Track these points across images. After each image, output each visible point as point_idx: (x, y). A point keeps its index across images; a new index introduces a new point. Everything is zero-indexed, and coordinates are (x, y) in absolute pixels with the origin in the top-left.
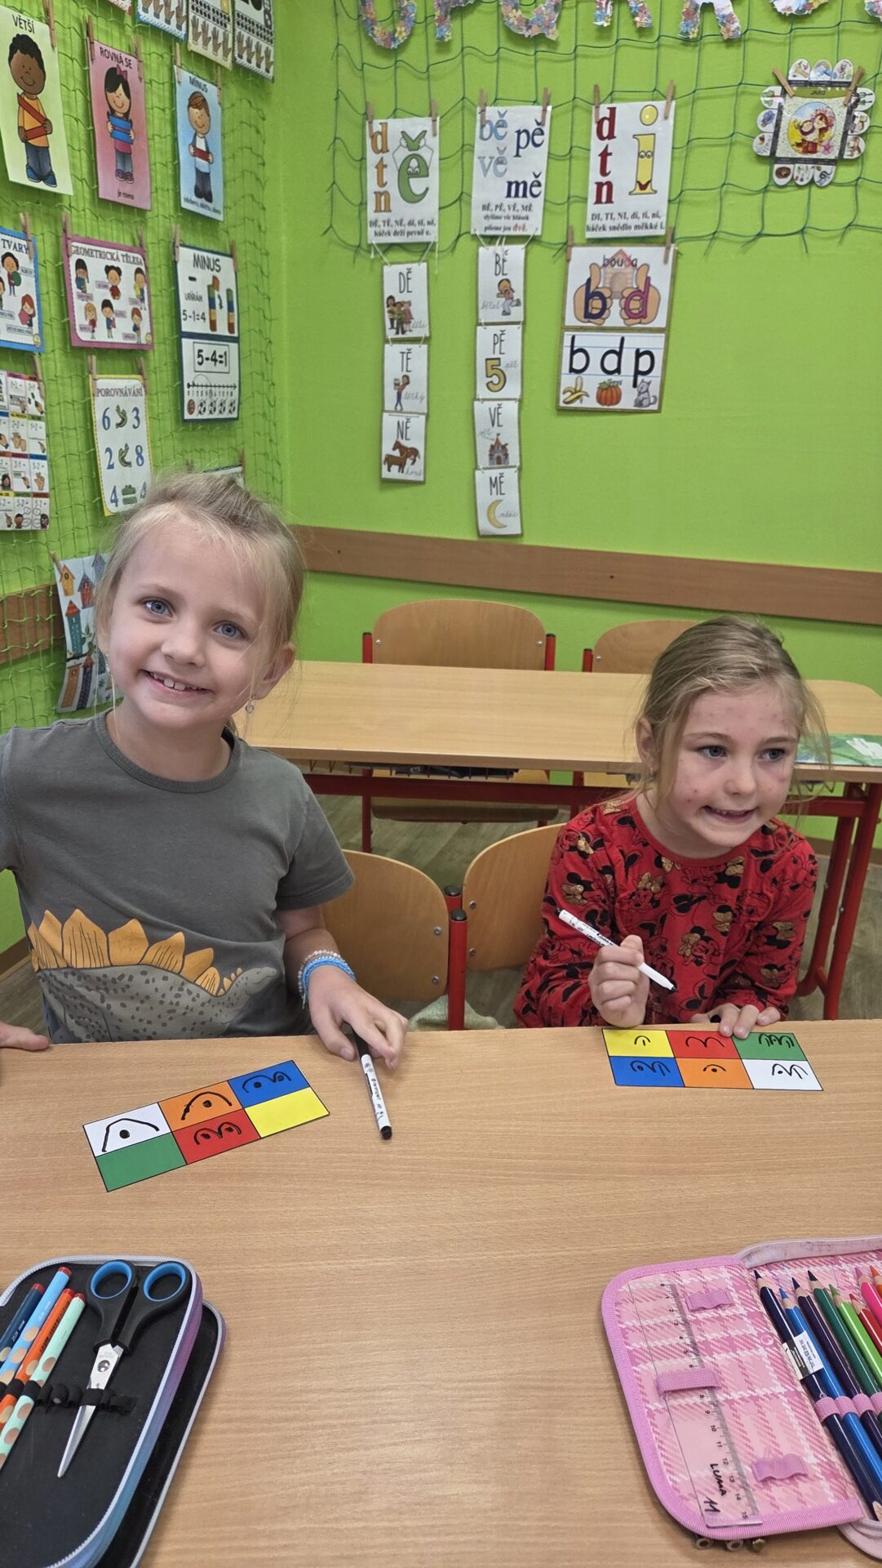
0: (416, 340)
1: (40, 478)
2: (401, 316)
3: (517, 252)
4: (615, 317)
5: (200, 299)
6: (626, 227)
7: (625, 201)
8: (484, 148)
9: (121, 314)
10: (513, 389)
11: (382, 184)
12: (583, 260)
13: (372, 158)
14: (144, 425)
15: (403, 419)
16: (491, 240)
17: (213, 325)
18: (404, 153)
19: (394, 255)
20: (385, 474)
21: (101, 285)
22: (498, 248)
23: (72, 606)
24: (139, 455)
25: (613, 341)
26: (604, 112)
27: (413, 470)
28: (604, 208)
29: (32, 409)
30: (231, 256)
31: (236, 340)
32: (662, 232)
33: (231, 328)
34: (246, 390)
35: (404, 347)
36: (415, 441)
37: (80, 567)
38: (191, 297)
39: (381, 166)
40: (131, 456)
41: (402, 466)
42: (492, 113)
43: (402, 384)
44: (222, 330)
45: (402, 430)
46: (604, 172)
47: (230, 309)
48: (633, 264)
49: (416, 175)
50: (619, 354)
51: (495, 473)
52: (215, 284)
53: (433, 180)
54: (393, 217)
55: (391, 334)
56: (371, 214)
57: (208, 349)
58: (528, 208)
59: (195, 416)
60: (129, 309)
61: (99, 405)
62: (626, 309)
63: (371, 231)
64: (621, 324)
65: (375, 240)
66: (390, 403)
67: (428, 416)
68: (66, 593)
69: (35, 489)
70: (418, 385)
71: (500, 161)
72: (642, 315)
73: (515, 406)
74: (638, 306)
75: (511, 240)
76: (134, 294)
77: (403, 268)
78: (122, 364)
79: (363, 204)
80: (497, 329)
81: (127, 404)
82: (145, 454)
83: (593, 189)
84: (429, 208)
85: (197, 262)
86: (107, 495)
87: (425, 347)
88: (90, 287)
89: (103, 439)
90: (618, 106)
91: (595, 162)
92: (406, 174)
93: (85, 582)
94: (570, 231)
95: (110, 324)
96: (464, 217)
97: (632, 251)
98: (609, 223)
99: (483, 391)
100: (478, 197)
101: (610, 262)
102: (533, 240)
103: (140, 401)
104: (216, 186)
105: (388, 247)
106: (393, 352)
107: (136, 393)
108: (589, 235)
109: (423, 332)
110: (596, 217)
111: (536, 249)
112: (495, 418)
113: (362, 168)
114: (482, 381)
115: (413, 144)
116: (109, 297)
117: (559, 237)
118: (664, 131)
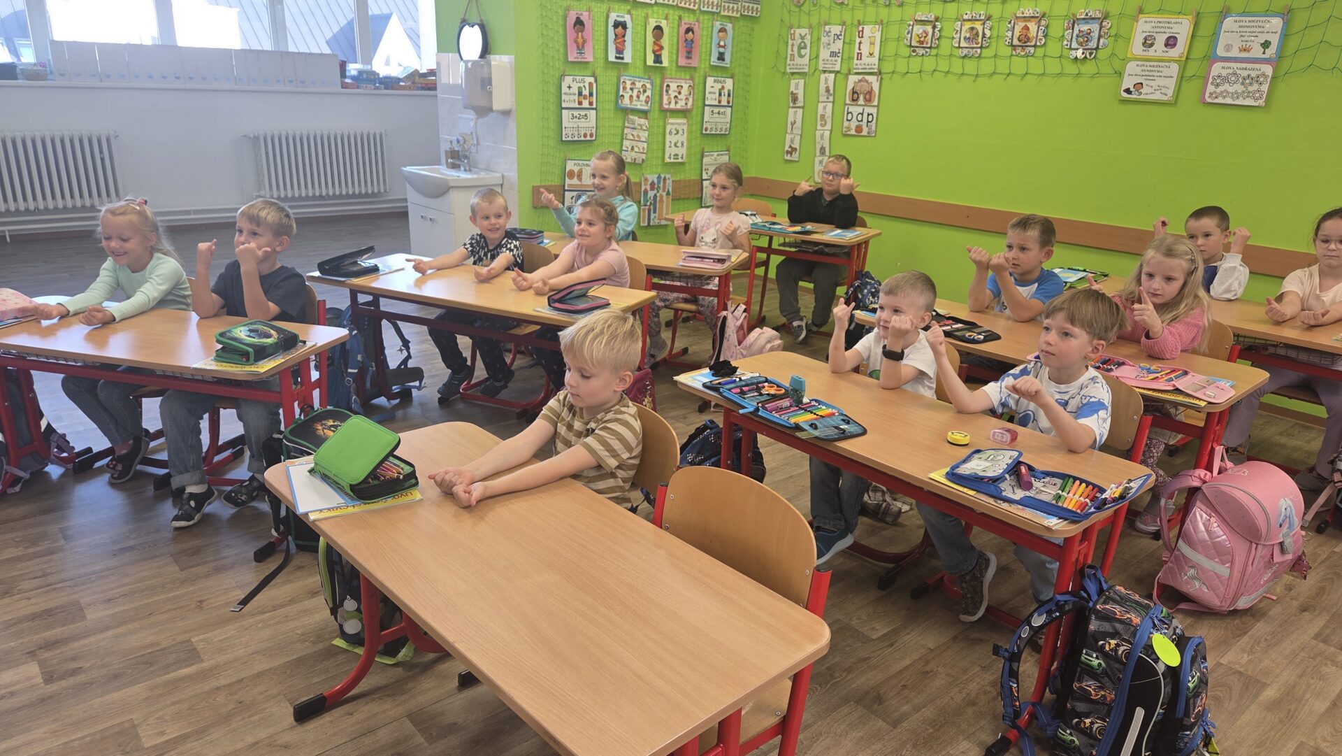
0: (799, 107)
1: (643, 148)
2: (795, 99)
3: (833, 75)
4: (861, 101)
5: (715, 93)
6: (865, 69)
7: (865, 60)
8: (824, 40)
9: (681, 100)
10: (828, 127)
11: (792, 51)
12: (853, 79)
13: (790, 42)
14: (685, 135)
15: (792, 136)
16: (825, 72)
17: (720, 102)
18: (800, 41)
19: (795, 76)
20: (786, 158)
21: (674, 91)
22: (827, 75)
23: (646, 189)
24: (682, 144)
25: (860, 110)
26: (860, 29)
27: (795, 156)
28: (859, 62)
29: (644, 128)
30: (732, 78)
31: (731, 107)
32: (876, 71)
33: (728, 102)
34: (733, 124)
35: (795, 110)
36: (796, 145)
37: (652, 177)
38: (710, 93)
39: (793, 45)
40: (679, 144)
41: (791, 154)
42: (827, 28)
43: (793, 124)
44: (724, 103)
45: (792, 141)
46: (860, 49)
47: (729, 95)
48: (867, 82)
49: (802, 48)
50: (862, 114)
51: (821, 158)
52: (723, 88)
53: (808, 51)
54: (795, 62)
55: (791, 105)
56: (788, 62)
57: (716, 110)
58: (836, 61)
59: (708, 132)
60: (684, 98)
61: (668, 128)
62: (865, 98)
63: (788, 67)
64: (863, 103)
65: (788, 71)
66: (789, 131)
67: (801, 135)
68: (645, 185)
69: (641, 151)
70: (799, 124)
71: (829, 44)
72: (870, 100)
73: (829, 132)
74: (869, 96)
75: (831, 72)
76: (687, 93)
77: (797, 81)
78: (681, 115)
79: (786, 58)
80: (825, 104)
81: (680, 128)
82: (685, 144)
83: (856, 55)
84: (806, 60)
85: (715, 81)
86: (667, 156)
87: (801, 110)
88: (670, 92)
89: (668, 138)
90: (865, 27)
91: (857, 45)
92: (800, 48)
93: (653, 182)
94: (849, 70)
95: (676, 103)
96: (817, 63)
97: (867, 77)
98: (860, 67)
99: (819, 127)
100: (821, 58)
101: (860, 81)
102: (838, 72)
103: (685, 127)
104: (727, 57)
105: (793, 74)
106: (791, 111)
107: (684, 124)
108: (855, 71)
109: (801, 104)
110: (857, 65)
111: (838, 75)
112: (822, 136)
113: (787, 45)
114: (819, 123)
115: (802, 38)
116: (677, 94)
117: (845, 71)
118: (878, 35)
